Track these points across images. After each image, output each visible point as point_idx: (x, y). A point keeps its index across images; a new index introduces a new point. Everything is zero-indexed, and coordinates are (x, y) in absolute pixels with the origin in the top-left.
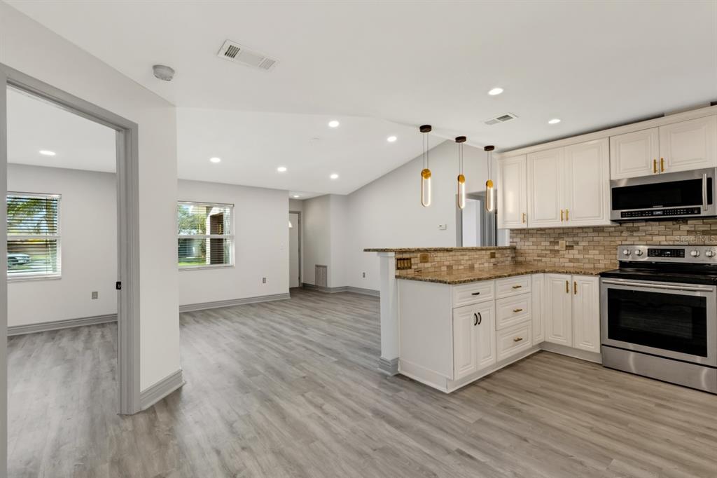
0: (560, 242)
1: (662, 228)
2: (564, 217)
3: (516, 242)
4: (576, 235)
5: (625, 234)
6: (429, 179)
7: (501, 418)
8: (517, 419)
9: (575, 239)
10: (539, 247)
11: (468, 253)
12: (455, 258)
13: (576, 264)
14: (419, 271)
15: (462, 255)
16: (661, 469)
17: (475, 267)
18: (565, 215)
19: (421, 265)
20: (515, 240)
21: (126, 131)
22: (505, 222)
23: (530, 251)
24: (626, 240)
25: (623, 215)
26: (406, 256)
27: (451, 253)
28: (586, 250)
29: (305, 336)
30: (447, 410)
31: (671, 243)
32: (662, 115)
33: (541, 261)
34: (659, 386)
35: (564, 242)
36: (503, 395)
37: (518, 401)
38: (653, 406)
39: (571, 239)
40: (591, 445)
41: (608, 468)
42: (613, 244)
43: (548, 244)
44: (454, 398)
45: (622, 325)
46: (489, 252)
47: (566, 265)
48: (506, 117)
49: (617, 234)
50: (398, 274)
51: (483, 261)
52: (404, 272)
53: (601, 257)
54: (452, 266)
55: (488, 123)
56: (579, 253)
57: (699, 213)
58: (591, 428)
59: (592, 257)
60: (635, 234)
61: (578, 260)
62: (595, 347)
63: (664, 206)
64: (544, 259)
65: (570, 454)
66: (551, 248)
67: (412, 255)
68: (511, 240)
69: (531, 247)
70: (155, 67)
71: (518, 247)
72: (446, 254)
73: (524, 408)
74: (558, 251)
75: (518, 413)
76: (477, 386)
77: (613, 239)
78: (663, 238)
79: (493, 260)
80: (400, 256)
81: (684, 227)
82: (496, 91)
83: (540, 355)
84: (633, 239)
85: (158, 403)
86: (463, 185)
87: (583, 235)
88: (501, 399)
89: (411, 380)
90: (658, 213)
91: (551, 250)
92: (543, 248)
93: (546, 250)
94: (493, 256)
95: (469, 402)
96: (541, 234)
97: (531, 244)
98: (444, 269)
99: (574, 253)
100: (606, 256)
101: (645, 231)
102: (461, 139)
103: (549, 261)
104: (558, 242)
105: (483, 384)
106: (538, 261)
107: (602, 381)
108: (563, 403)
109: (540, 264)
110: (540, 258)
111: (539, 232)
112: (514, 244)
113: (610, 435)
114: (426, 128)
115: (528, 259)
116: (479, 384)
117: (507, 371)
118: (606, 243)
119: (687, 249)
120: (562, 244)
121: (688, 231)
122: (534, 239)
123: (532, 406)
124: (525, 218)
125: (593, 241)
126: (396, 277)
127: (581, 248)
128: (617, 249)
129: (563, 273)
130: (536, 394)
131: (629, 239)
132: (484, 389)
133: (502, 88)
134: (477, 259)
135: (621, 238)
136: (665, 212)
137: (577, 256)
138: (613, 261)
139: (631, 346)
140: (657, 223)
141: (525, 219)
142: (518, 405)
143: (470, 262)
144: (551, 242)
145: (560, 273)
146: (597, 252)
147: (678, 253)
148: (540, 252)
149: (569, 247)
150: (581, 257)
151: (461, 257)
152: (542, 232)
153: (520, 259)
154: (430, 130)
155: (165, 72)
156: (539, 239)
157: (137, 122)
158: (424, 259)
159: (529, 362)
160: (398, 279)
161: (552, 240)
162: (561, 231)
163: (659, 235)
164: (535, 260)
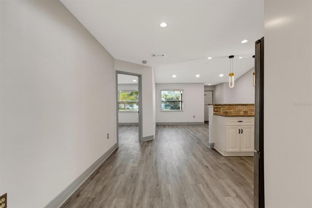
6: (233, 77)
14: (226, 113)
19: (227, 110)
21: (140, 76)
26: (219, 107)
29: (195, 135)
30: (217, 159)
52: (218, 113)
54: (247, 112)
67: (222, 107)
70: (143, 61)
72: (245, 106)
80: (216, 107)
85: (147, 141)
114: (231, 57)
126: (214, 114)
133: (247, 40)
154: (233, 57)
155: (145, 62)
157: (141, 74)
158: (229, 108)
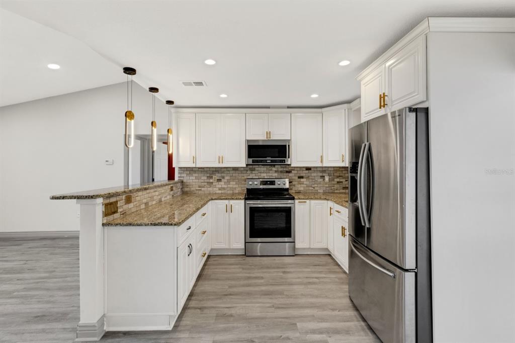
0: (214, 177)
1: (265, 169)
2: (221, 161)
3: (183, 177)
4: (223, 172)
5: (249, 172)
6: (133, 121)
7: (225, 330)
8: (235, 325)
9: (222, 175)
10: (200, 181)
11: (159, 189)
12: (150, 195)
13: (223, 191)
14: (124, 214)
15: (154, 192)
16: (313, 316)
17: (162, 200)
18: (221, 159)
19: (126, 207)
20: (182, 175)
22: (178, 162)
23: (193, 183)
24: (249, 176)
25: (253, 161)
26: (113, 200)
27: (148, 191)
28: (228, 182)
31: (268, 177)
32: (268, 107)
33: (201, 190)
34: (275, 260)
35: (216, 177)
36: (213, 307)
37: (224, 308)
38: (282, 274)
39: (220, 175)
40: (283, 320)
41: (300, 333)
42: (243, 178)
43: (206, 178)
44: (180, 331)
45: (256, 227)
46: (169, 187)
47: (217, 192)
48: (200, 84)
49: (245, 172)
50: (105, 222)
51: (167, 194)
52: (111, 218)
53: (237, 186)
54: (148, 203)
55: (185, 84)
56: (225, 184)
57: (285, 162)
58: (273, 306)
59: (232, 186)
60: (253, 172)
61: (224, 189)
62: (241, 245)
63: (272, 158)
64: (203, 189)
65: (280, 335)
66: (208, 181)
67: (118, 198)
68: (180, 175)
69: (194, 181)
71: (185, 181)
72: (145, 192)
73: (233, 311)
74: (212, 183)
75: (232, 319)
76: (189, 308)
77: (243, 175)
78: (265, 175)
79: (172, 192)
80: (108, 201)
81: (274, 169)
82: (210, 62)
83: (210, 259)
84: (253, 175)
86: (155, 130)
87: (227, 172)
88: (213, 312)
89: (126, 334)
90: (269, 161)
91: (207, 182)
92: (203, 181)
93: (204, 182)
94: (172, 190)
95: (196, 329)
96: (201, 171)
97: (194, 178)
98: (143, 206)
99: (222, 184)
100: (240, 185)
101: (258, 171)
102: (154, 90)
103: (207, 190)
104: (212, 177)
105: (193, 304)
106: (199, 190)
107: (253, 267)
108: (249, 294)
109: (200, 192)
110: (200, 188)
111: (200, 170)
112: (182, 178)
113: (283, 306)
114: (129, 71)
115: (192, 189)
116: (189, 306)
117: (200, 283)
118: (240, 178)
119: (276, 180)
120: (215, 178)
121: (275, 171)
122: (196, 175)
123: (236, 307)
124: (194, 159)
125: (232, 176)
126: (103, 225)
127: (226, 181)
128: (246, 181)
129: (224, 199)
130: (231, 295)
131: (251, 175)
132: (196, 308)
133: (216, 61)
134: (164, 193)
135: (247, 174)
136: (272, 161)
137: (224, 186)
138: (243, 188)
139: (259, 240)
140: (263, 166)
141: (195, 161)
142: (227, 311)
143: (159, 197)
144: (207, 177)
145: (222, 199)
146: (234, 183)
147: (273, 183)
148: (200, 184)
149: (219, 180)
150: (225, 186)
151: (154, 194)
152: (202, 170)
153: (186, 189)
154: (135, 74)
156: (200, 175)
158: (129, 200)
159: (208, 269)
160: (106, 228)
161: (208, 175)
162: (214, 170)
163: (263, 173)
164: (196, 190)
